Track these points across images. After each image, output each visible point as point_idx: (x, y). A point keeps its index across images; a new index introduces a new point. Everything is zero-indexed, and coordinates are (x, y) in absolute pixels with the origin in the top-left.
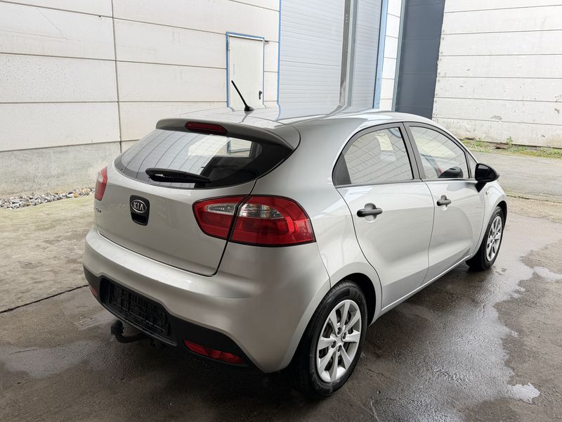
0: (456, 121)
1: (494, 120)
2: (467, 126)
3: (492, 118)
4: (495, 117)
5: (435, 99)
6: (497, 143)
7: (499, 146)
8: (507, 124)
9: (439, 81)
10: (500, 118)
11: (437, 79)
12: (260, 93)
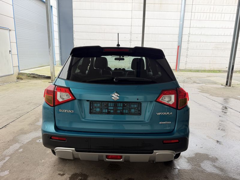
12: (10, 51)
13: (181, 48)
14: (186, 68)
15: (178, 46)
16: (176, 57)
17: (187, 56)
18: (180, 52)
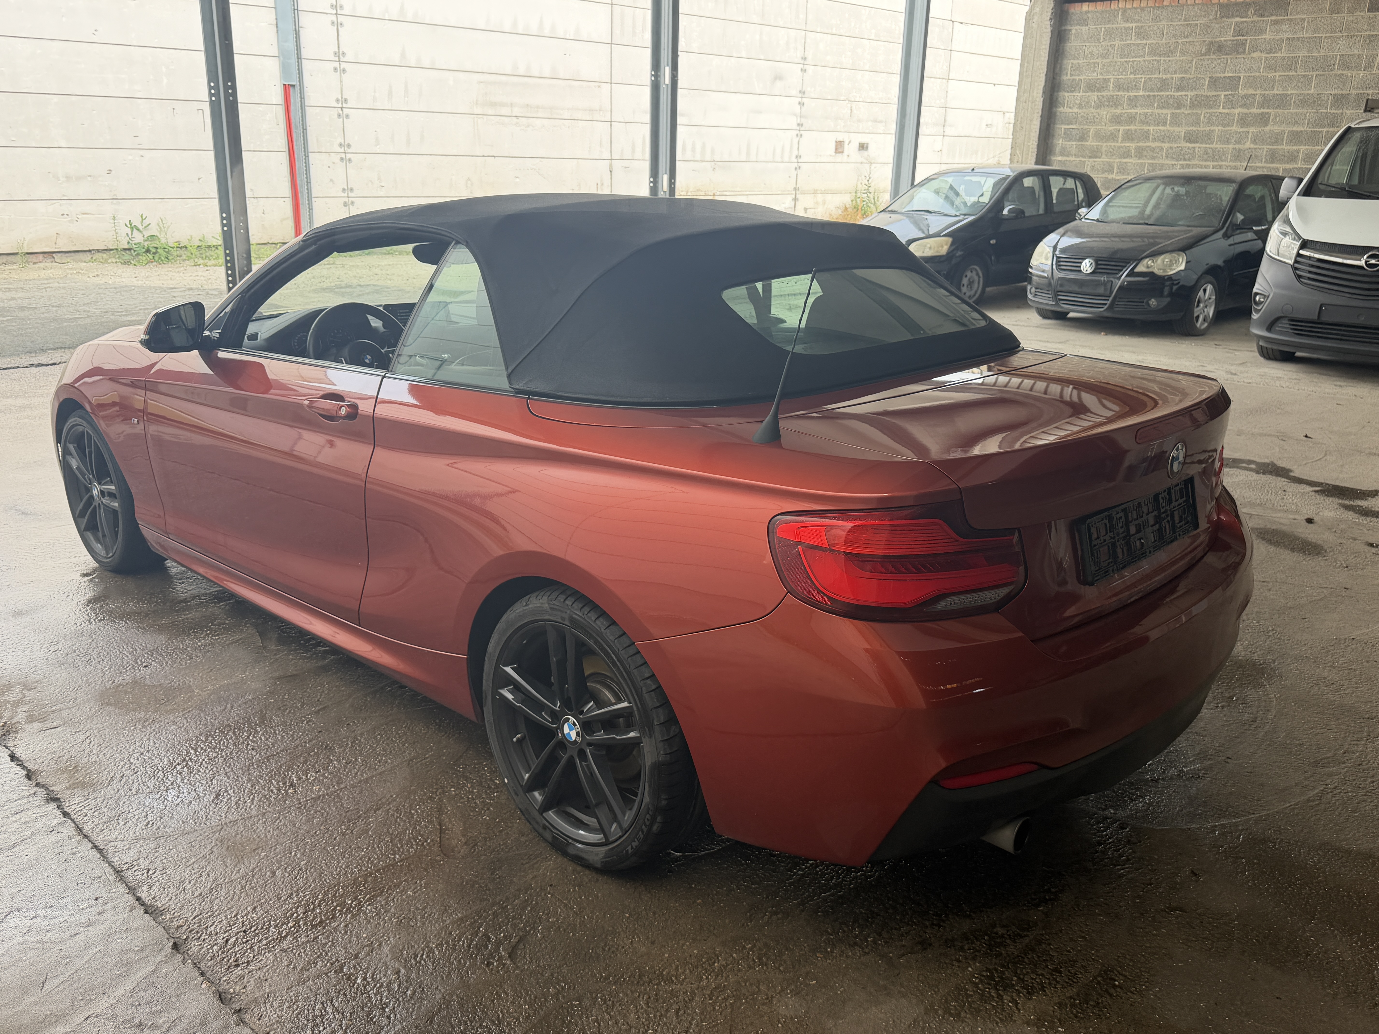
13: (302, 98)
15: (287, 89)
16: (285, 158)
17: (348, 156)
18: (305, 130)
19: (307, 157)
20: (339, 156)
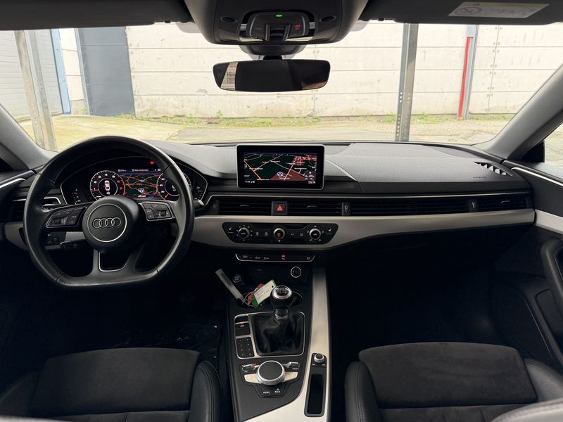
0: (161, 97)
1: (200, 93)
2: (174, 102)
3: (198, 92)
4: (200, 90)
5: (132, 74)
6: (208, 118)
7: (210, 121)
8: (214, 97)
9: (132, 53)
10: (206, 92)
11: (130, 50)
14: (489, 110)
15: (468, 39)
16: (460, 73)
17: (495, 71)
18: (474, 59)
19: (472, 72)
20: (489, 71)
